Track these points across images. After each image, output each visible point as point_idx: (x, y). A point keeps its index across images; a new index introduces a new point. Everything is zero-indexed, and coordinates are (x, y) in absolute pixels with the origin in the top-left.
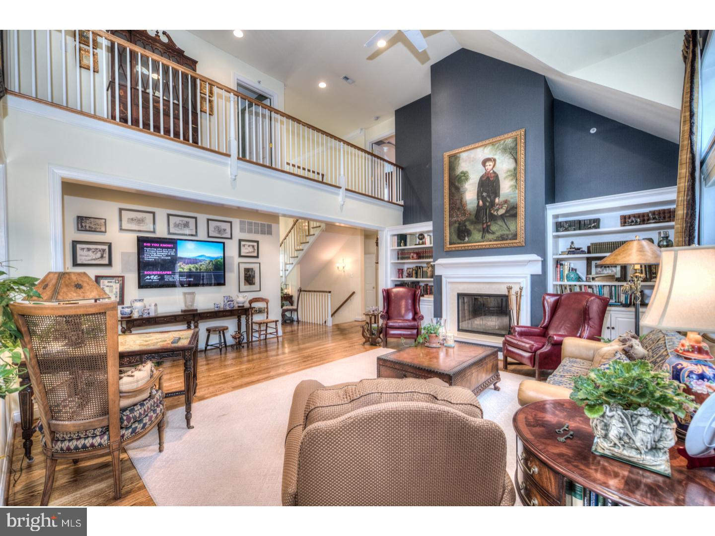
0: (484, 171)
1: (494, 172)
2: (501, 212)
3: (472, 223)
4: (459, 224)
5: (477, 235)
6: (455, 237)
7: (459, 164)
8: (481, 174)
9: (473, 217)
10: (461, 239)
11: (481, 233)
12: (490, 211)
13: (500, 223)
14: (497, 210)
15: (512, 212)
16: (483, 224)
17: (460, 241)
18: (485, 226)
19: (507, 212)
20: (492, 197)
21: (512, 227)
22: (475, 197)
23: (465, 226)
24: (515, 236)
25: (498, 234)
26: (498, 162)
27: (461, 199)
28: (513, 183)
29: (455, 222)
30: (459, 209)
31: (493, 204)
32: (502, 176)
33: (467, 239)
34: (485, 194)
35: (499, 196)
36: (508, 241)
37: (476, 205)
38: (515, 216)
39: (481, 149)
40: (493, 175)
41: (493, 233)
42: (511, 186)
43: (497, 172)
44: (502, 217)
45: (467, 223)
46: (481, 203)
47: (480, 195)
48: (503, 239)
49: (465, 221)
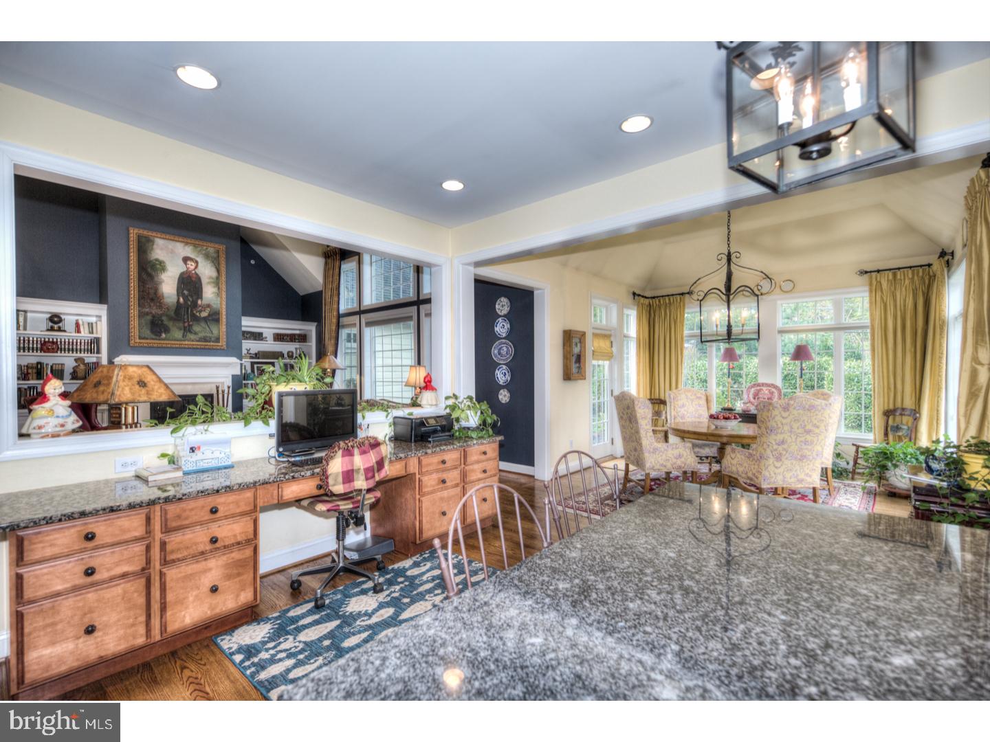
0: (185, 269)
1: (196, 274)
2: (204, 314)
3: (171, 319)
4: (154, 316)
5: (178, 334)
6: (147, 332)
7: (152, 249)
8: (182, 271)
9: (172, 313)
10: (157, 335)
11: (182, 332)
12: (192, 311)
13: (203, 324)
14: (200, 312)
15: (214, 317)
16: (184, 322)
17: (154, 337)
18: (186, 324)
19: (209, 315)
20: (194, 297)
21: (215, 332)
22: (175, 292)
23: (162, 321)
24: (217, 340)
25: (201, 335)
26: (200, 264)
27: (156, 290)
28: (215, 290)
29: (147, 314)
30: (152, 300)
31: (195, 305)
32: (204, 280)
33: (164, 335)
34: (186, 292)
35: (201, 298)
36: (212, 344)
37: (175, 300)
38: (217, 321)
39: (182, 245)
40: (194, 276)
41: (196, 333)
42: (213, 293)
43: (200, 275)
44: (205, 319)
45: (164, 318)
46: (181, 300)
47: (180, 291)
48: (206, 341)
49: (162, 315)
